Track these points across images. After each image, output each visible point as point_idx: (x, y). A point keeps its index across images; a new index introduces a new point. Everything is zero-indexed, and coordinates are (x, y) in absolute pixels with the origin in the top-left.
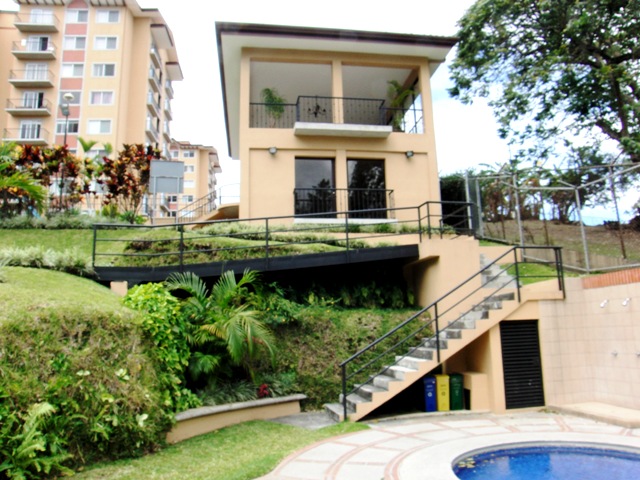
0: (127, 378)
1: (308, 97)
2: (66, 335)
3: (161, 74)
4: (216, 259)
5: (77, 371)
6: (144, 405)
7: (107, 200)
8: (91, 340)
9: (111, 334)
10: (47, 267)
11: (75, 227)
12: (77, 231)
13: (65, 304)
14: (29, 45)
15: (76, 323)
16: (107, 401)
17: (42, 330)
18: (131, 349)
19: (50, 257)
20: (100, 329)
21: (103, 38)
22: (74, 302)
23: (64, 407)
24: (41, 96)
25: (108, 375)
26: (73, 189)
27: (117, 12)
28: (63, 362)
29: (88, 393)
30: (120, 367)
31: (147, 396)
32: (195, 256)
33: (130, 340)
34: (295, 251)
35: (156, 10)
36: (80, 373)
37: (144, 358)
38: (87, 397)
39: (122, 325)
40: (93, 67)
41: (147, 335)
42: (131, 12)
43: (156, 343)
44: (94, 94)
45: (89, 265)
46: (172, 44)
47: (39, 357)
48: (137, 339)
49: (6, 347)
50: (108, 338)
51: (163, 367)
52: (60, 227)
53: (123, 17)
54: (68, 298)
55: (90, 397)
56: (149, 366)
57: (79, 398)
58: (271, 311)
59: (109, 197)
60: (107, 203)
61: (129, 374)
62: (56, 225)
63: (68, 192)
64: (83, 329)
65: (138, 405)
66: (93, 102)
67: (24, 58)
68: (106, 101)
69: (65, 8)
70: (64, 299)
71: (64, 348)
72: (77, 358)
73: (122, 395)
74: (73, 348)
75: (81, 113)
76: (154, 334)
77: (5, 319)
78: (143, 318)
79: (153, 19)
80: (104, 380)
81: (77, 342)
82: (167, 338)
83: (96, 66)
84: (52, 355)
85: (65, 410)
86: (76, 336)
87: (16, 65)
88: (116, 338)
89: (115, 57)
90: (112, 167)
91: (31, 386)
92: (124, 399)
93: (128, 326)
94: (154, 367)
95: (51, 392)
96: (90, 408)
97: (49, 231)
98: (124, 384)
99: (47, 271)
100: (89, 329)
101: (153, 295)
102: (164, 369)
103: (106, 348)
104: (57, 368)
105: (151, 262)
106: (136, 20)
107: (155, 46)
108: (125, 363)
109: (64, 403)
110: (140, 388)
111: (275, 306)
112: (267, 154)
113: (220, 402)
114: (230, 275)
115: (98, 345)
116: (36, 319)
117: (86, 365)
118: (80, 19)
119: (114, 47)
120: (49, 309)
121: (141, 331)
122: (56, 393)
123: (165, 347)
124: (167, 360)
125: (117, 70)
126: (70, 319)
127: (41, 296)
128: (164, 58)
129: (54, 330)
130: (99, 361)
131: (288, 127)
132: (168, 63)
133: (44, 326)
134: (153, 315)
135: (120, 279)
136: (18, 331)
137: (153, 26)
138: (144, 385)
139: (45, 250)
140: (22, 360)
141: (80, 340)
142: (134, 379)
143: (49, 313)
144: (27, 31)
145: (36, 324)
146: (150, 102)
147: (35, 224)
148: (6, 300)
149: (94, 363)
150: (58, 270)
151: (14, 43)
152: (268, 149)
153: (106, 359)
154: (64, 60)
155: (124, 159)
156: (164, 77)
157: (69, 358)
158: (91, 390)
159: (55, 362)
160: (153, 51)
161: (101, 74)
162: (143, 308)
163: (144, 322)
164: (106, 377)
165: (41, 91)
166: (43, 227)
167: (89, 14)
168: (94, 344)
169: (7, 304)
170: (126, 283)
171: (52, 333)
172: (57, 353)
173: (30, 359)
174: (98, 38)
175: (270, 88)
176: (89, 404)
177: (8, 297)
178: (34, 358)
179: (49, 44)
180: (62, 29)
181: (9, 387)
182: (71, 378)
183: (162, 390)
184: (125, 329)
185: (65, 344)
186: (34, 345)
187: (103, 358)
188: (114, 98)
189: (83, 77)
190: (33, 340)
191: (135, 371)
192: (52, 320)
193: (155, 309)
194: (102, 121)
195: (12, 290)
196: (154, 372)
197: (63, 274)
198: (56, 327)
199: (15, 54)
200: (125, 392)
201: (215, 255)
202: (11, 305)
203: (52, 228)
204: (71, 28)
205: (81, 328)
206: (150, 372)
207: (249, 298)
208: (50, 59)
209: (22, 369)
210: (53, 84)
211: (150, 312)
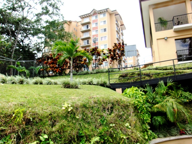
0: (130, 127)
1: (181, 15)
2: (104, 109)
3: (119, 29)
4: (152, 78)
5: (110, 124)
6: (138, 139)
7: (111, 62)
8: (114, 111)
9: (122, 108)
10: (94, 85)
11: (101, 72)
12: (102, 74)
13: (103, 96)
14: (84, 28)
15: (107, 103)
16: (123, 138)
17: (95, 107)
18: (130, 114)
19: (95, 81)
20: (117, 106)
21: (102, 22)
22: (106, 95)
23: (106, 140)
24: (88, 41)
25: (122, 126)
26: (100, 61)
27: (105, 14)
28: (104, 120)
29: (115, 134)
30: (127, 122)
31: (139, 135)
32: (144, 78)
33: (129, 110)
34: (184, 73)
35: (116, 10)
36: (111, 125)
37: (135, 118)
38: (114, 136)
39: (126, 104)
40: (100, 30)
41: (136, 108)
42: (109, 13)
43: (140, 111)
44: (101, 38)
45: (108, 83)
46: (121, 19)
47: (95, 118)
48: (132, 110)
49: (82, 114)
50: (121, 110)
51: (143, 122)
52: (97, 73)
53: (107, 15)
54: (103, 94)
55: (116, 136)
56: (138, 121)
57: (111, 136)
58: (180, 97)
59: (111, 61)
60: (111, 63)
61: (130, 125)
62: (95, 72)
63: (98, 62)
64: (111, 106)
65: (135, 139)
66: (101, 40)
67: (83, 32)
68: (105, 39)
69: (92, 16)
70: (102, 94)
71: (104, 114)
72: (109, 118)
73: (129, 135)
74: (107, 114)
75: (99, 44)
76: (138, 107)
77: (81, 102)
78: (133, 101)
79: (115, 13)
80: (121, 128)
81: (108, 111)
82: (143, 109)
83: (101, 30)
84: (100, 117)
85: (106, 141)
86: (108, 109)
87: (81, 34)
88: (124, 110)
89: (106, 26)
90: (112, 51)
91: (92, 130)
92: (129, 137)
93: (128, 104)
94: (140, 122)
95: (101, 133)
96: (116, 140)
97: (94, 74)
98: (129, 129)
99: (94, 86)
100: (113, 106)
101: (135, 92)
102: (143, 123)
103: (120, 114)
104: (102, 123)
105: (128, 81)
106: (111, 14)
107: (117, 21)
108: (128, 120)
109: (106, 138)
110: (135, 132)
111: (181, 95)
112: (164, 40)
113: (165, 136)
114: (162, 82)
115: (117, 113)
116: (92, 102)
117: (113, 122)
118: (96, 18)
119: (105, 23)
120: (97, 98)
121: (133, 106)
122: (102, 134)
123: (143, 113)
124: (145, 119)
125: (107, 30)
126: (105, 102)
127: (93, 93)
128: (120, 24)
129: (99, 106)
130: (118, 120)
131: (170, 29)
132: (121, 25)
133: (96, 105)
134: (137, 99)
135: (119, 87)
136: (86, 107)
137: (115, 15)
138: (137, 130)
139: (93, 79)
140: (88, 119)
141: (110, 110)
142: (133, 128)
143: (97, 100)
144: (83, 25)
145: (92, 104)
146: (117, 37)
147: (89, 73)
148: (81, 95)
149: (116, 121)
150: (98, 85)
151: (81, 28)
152: (164, 38)
153: (120, 119)
154: (93, 30)
155: (115, 47)
156: (120, 30)
157: (106, 118)
158: (116, 132)
159: (101, 120)
160: (116, 22)
161: (103, 32)
162: (133, 97)
163: (134, 103)
164: (121, 127)
165: (88, 40)
166: (92, 73)
167: (98, 16)
168: (115, 112)
169: (82, 96)
170: (121, 89)
171: (99, 108)
172: (101, 116)
173: (91, 119)
174: (101, 22)
175: (161, 17)
176: (116, 138)
177: (82, 94)
178: (93, 118)
179: (89, 27)
180: (91, 22)
181: (84, 131)
182: (108, 127)
183: (144, 132)
184: (127, 106)
185: (104, 112)
186: (92, 113)
187: (119, 118)
188: (107, 38)
189: (98, 33)
190: (92, 111)
191: (133, 124)
192: (98, 102)
193: (137, 97)
194: (105, 45)
195: (83, 91)
196: (140, 124)
197: (100, 87)
198: (100, 105)
199: (81, 31)
200: (130, 134)
201: (152, 77)
202: (83, 96)
203: (94, 73)
204: (94, 21)
205: (110, 105)
206: (138, 124)
207: (169, 92)
208: (89, 31)
209: (89, 123)
210: (91, 37)
211: (135, 98)
